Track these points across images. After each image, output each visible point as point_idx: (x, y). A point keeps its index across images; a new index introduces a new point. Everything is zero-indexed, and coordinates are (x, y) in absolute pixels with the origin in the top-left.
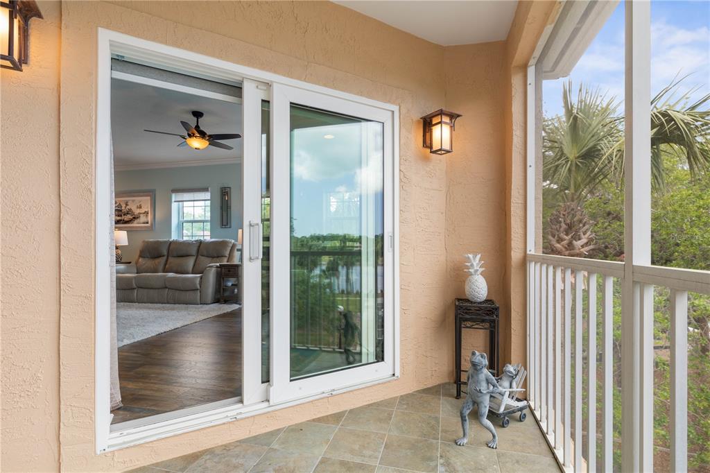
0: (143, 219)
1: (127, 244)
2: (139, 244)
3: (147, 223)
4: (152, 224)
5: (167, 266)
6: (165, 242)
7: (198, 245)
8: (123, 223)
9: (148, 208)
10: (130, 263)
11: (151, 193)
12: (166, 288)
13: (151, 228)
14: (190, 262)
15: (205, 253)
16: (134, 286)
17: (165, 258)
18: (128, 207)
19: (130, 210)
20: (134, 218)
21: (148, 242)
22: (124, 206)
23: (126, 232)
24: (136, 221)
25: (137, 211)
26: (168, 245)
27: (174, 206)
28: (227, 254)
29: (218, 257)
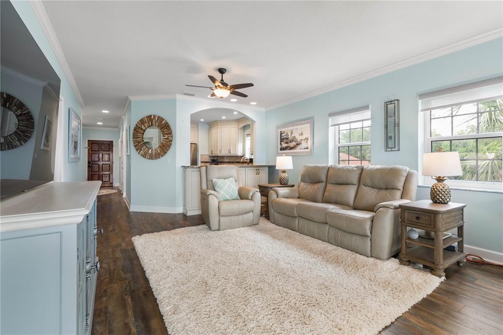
0: (304, 145)
1: (292, 168)
2: (301, 170)
3: (307, 148)
4: (311, 150)
5: (326, 193)
6: (324, 167)
7: (359, 172)
8: (289, 149)
9: (308, 134)
10: (293, 186)
11: (310, 120)
12: (327, 223)
13: (311, 153)
14: (350, 193)
15: (369, 182)
16: (296, 215)
17: (324, 184)
18: (293, 135)
19: (294, 137)
20: (297, 144)
21: (308, 167)
22: (290, 134)
23: (291, 157)
24: (299, 147)
25: (299, 138)
26: (327, 170)
27: (331, 130)
28: (400, 185)
29: (386, 189)
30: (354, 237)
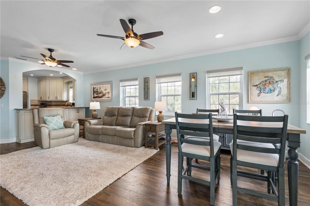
0: (107, 96)
1: (100, 109)
2: (105, 110)
3: (109, 98)
4: (111, 98)
5: (117, 121)
6: (117, 108)
7: (133, 110)
8: (99, 98)
9: (109, 90)
10: (100, 118)
11: (110, 83)
12: (116, 135)
13: (111, 100)
14: (129, 120)
15: (136, 114)
16: (101, 133)
17: (116, 116)
18: (101, 90)
19: (102, 91)
20: (103, 95)
21: (108, 108)
22: (99, 89)
23: (99, 102)
24: (104, 97)
25: (104, 92)
26: (118, 109)
27: (121, 88)
28: (148, 115)
29: (143, 117)
30: (128, 140)
